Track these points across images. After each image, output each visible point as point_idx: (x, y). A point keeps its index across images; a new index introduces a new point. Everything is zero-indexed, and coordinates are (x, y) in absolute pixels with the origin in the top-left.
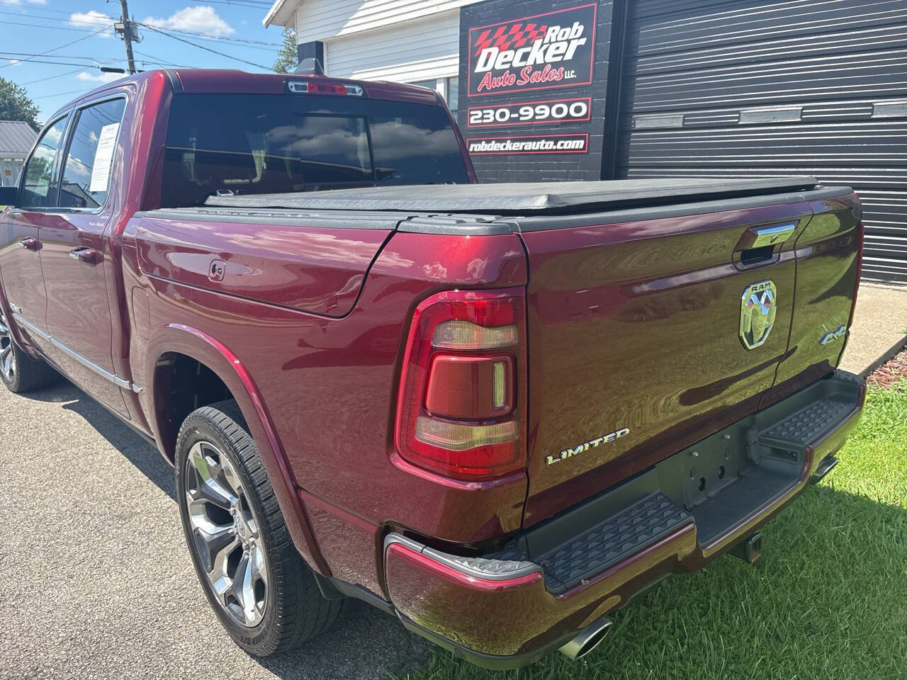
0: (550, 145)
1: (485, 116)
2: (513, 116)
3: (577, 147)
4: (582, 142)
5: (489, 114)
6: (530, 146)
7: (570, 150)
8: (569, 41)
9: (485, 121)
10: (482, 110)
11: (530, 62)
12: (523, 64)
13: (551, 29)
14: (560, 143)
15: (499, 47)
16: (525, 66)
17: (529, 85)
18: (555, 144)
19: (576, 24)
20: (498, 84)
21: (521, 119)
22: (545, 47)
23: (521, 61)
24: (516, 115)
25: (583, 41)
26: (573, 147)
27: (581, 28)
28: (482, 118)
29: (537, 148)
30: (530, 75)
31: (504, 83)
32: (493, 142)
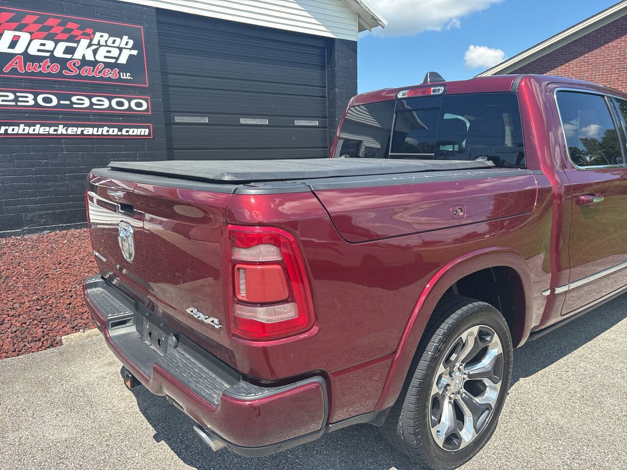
0: (114, 131)
1: (20, 99)
2: (62, 102)
3: (142, 134)
4: (147, 131)
5: (27, 97)
6: (89, 131)
7: (136, 135)
8: (121, 49)
9: (19, 104)
10: (14, 93)
11: (78, 55)
12: (69, 56)
13: (98, 34)
14: (124, 131)
15: (31, 33)
16: (71, 59)
17: (79, 76)
18: (120, 130)
19: (125, 38)
20: (35, 69)
21: (75, 106)
22: (94, 47)
23: (64, 53)
24: (68, 102)
25: (135, 52)
26: (139, 134)
27: (131, 42)
28: (16, 99)
29: (100, 133)
30: (79, 68)
31: (44, 69)
32: (38, 126)
